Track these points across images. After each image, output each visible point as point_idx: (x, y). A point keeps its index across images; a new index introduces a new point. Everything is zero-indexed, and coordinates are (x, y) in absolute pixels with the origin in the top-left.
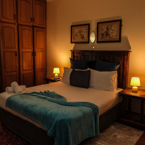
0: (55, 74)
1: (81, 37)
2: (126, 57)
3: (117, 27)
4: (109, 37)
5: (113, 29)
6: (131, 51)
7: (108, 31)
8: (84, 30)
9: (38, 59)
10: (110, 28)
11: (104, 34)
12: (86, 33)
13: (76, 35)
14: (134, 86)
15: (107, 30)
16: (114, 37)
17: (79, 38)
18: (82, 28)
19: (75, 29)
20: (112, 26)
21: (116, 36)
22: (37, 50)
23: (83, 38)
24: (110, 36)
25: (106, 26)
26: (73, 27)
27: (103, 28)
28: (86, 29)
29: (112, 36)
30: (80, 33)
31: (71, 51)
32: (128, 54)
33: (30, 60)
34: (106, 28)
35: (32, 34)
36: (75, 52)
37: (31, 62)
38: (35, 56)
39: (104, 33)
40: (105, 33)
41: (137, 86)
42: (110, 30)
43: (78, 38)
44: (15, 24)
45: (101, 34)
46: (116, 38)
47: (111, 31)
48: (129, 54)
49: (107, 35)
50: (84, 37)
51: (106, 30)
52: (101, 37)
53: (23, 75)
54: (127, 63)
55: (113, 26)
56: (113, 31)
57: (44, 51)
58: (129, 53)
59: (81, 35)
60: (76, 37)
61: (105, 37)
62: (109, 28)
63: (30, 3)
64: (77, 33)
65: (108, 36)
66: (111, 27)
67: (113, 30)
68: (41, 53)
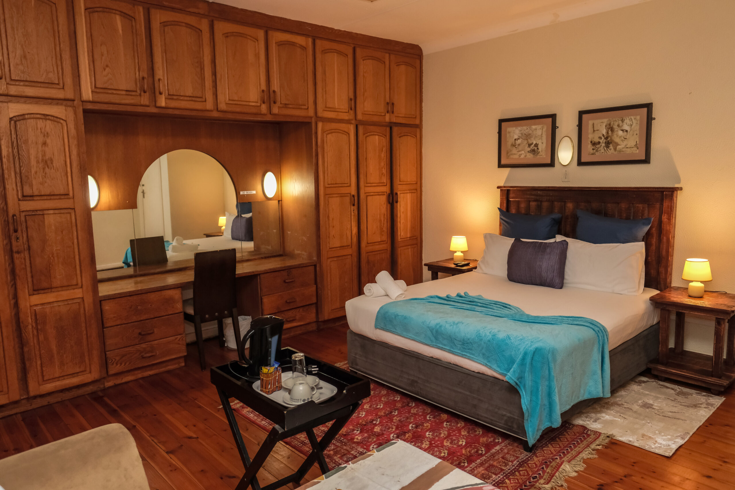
0: (456, 252)
1: (529, 149)
2: (666, 204)
3: (638, 122)
4: (615, 149)
5: (626, 127)
6: (681, 189)
7: (610, 135)
8: (539, 132)
9: (403, 212)
10: (618, 126)
11: (599, 143)
12: (544, 141)
13: (513, 145)
14: (692, 281)
15: (610, 132)
16: (628, 151)
17: (523, 152)
18: (534, 127)
19: (509, 129)
20: (623, 121)
21: (636, 149)
22: (400, 187)
23: (534, 152)
24: (619, 147)
25: (606, 121)
26: (503, 124)
27: (595, 125)
28: (544, 129)
29: (622, 146)
30: (527, 140)
31: (499, 190)
32: (672, 196)
33: (384, 215)
34: (605, 125)
35: (388, 147)
36: (511, 192)
37: (386, 220)
38: (395, 204)
39: (600, 138)
40: (603, 140)
41: (702, 282)
42: (617, 131)
43: (520, 153)
44: (351, 123)
45: (591, 142)
46: (637, 152)
47: (620, 133)
48: (675, 195)
49: (608, 144)
50: (540, 150)
51: (604, 132)
52: (592, 151)
53: (368, 257)
54: (669, 219)
55: (627, 121)
56: (625, 133)
57: (416, 190)
58: (675, 192)
59: (530, 145)
60: (514, 151)
61: (603, 151)
62: (615, 127)
63: (385, 62)
64: (518, 139)
65: (611, 146)
66: (620, 122)
67: (627, 131)
68: (409, 196)
